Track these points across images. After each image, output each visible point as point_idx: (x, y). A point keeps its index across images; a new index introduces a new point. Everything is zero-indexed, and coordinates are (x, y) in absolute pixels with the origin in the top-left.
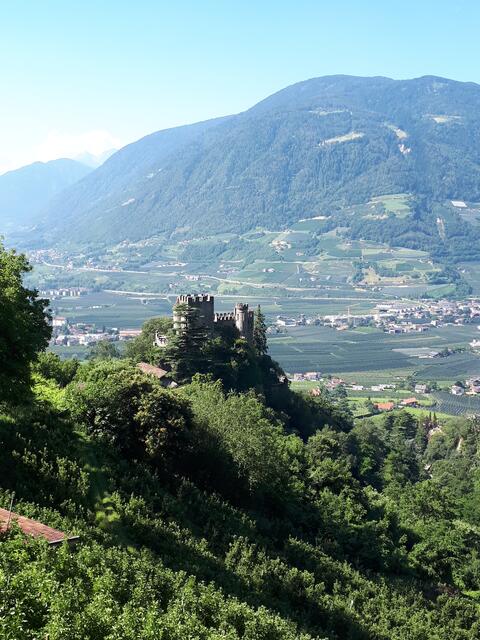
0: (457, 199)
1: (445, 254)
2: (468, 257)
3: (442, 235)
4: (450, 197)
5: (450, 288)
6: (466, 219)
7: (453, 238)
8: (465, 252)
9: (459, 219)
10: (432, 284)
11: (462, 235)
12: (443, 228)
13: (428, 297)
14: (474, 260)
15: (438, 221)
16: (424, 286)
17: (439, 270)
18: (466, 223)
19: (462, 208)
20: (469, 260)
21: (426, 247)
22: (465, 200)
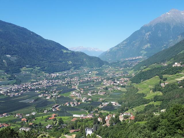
0: (8, 54)
1: (9, 71)
2: (15, 71)
3: (6, 65)
4: (5, 54)
5: (15, 81)
6: (12, 60)
7: (10, 66)
8: (14, 70)
9: (10, 60)
10: (9, 80)
11: (12, 65)
12: (6, 63)
13: (9, 84)
14: (17, 72)
15: (4, 61)
16: (7, 81)
17: (9, 76)
18: (12, 61)
19: (10, 57)
20: (16, 72)
21: (3, 69)
22: (10, 55)
